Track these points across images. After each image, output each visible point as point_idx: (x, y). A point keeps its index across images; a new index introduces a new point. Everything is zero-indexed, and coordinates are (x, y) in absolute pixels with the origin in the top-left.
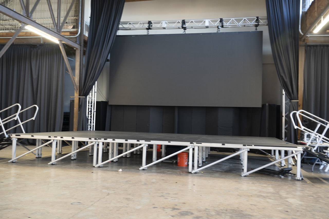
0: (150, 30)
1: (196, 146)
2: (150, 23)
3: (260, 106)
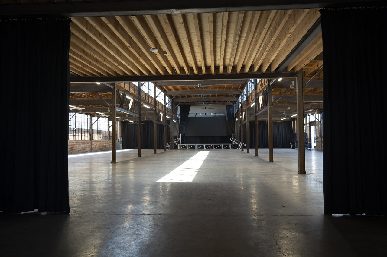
1: (214, 144)
2: (196, 114)
3: (226, 136)
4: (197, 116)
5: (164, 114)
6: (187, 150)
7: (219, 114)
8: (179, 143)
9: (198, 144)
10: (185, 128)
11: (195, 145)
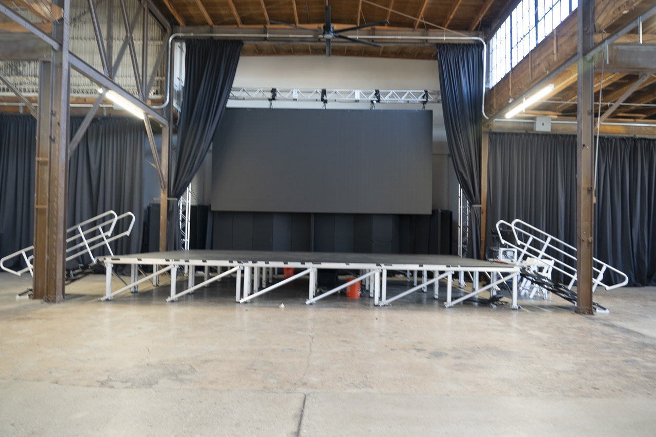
0: (273, 102)
1: (385, 268)
2: (274, 91)
3: (430, 212)
4: (276, 105)
7: (392, 96)
11: (237, 266)
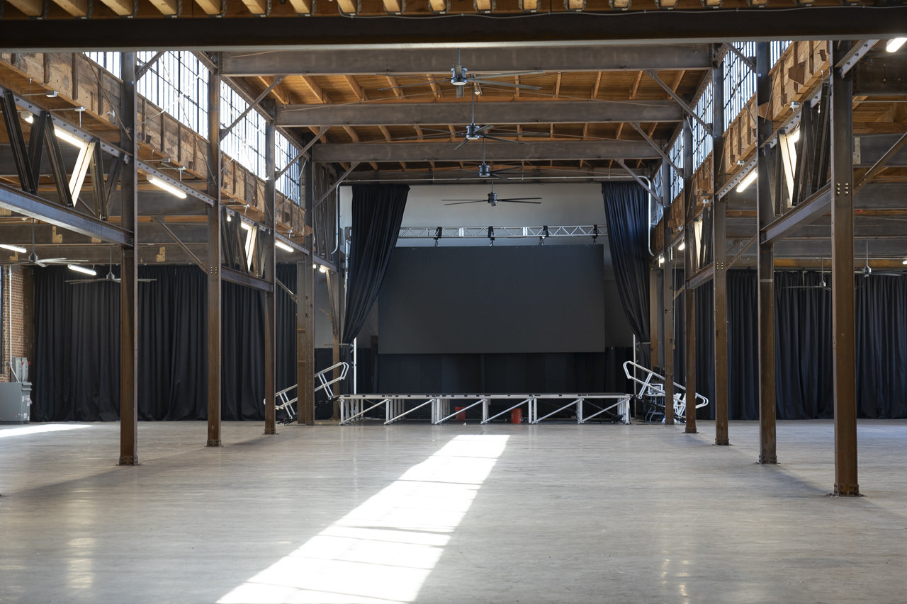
0: (439, 240)
1: (535, 398)
2: (440, 229)
3: (602, 350)
4: (442, 243)
5: (262, 228)
6: (388, 428)
7: (562, 232)
8: (345, 388)
9: (449, 397)
10: (376, 304)
11: (432, 399)
